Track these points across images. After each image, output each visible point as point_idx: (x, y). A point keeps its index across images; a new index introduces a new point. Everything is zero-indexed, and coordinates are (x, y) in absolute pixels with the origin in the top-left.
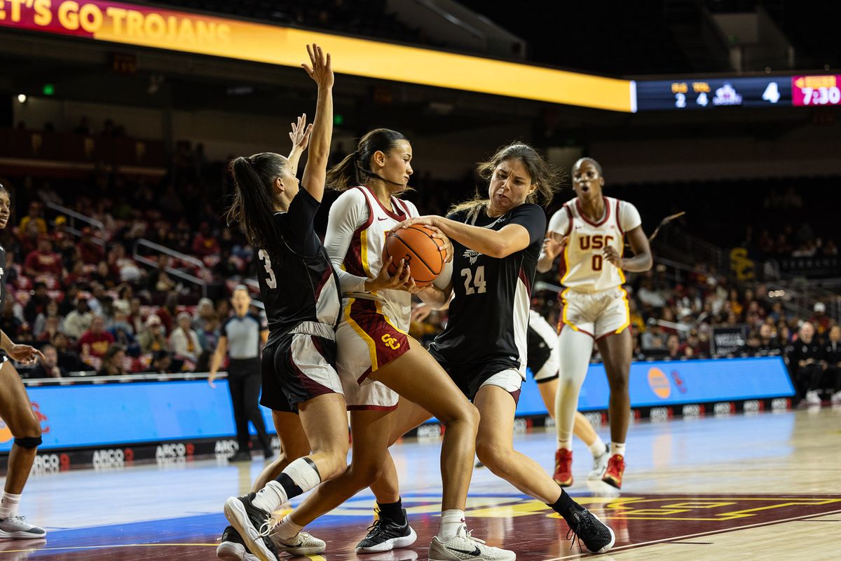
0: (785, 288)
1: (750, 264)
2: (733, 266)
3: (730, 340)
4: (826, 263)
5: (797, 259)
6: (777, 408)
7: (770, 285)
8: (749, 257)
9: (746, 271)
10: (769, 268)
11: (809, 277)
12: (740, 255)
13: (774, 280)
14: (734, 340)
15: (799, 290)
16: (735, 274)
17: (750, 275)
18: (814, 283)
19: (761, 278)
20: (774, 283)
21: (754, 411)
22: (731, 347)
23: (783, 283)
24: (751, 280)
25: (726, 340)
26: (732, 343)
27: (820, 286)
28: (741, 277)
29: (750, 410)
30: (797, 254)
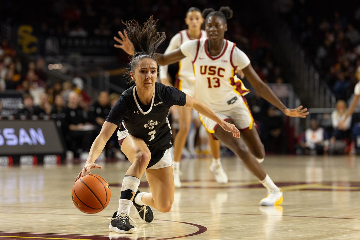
0: (63, 62)
1: (34, 39)
2: (20, 41)
3: (13, 103)
4: (98, 42)
5: (74, 38)
6: (48, 163)
7: (50, 59)
8: (34, 34)
9: (30, 45)
10: (50, 44)
11: (84, 54)
12: (25, 32)
13: (53, 54)
14: (15, 103)
15: (74, 64)
16: (21, 47)
17: (34, 49)
18: (87, 59)
19: (43, 52)
20: (54, 57)
21: (28, 165)
22: (13, 109)
23: (61, 57)
24: (34, 54)
25: (9, 103)
26: (14, 106)
27: (91, 62)
28: (26, 50)
29: (25, 164)
30: (74, 33)
